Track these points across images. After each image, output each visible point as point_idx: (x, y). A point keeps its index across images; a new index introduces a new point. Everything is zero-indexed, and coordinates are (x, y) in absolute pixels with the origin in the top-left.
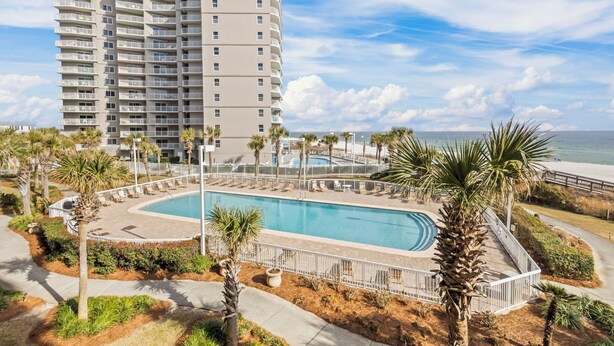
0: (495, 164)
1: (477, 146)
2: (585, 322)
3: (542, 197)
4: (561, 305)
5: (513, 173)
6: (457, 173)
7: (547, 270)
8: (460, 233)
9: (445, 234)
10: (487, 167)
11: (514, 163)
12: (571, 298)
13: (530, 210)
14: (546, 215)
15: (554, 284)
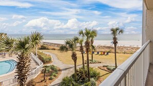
0: (32, 42)
1: (28, 37)
2: (50, 70)
3: (43, 48)
4: (47, 69)
5: (37, 43)
6: (22, 45)
7: (44, 63)
8: (24, 62)
9: (19, 63)
10: (30, 43)
11: (37, 41)
12: (48, 66)
13: (41, 51)
14: (44, 51)
15: (46, 65)
